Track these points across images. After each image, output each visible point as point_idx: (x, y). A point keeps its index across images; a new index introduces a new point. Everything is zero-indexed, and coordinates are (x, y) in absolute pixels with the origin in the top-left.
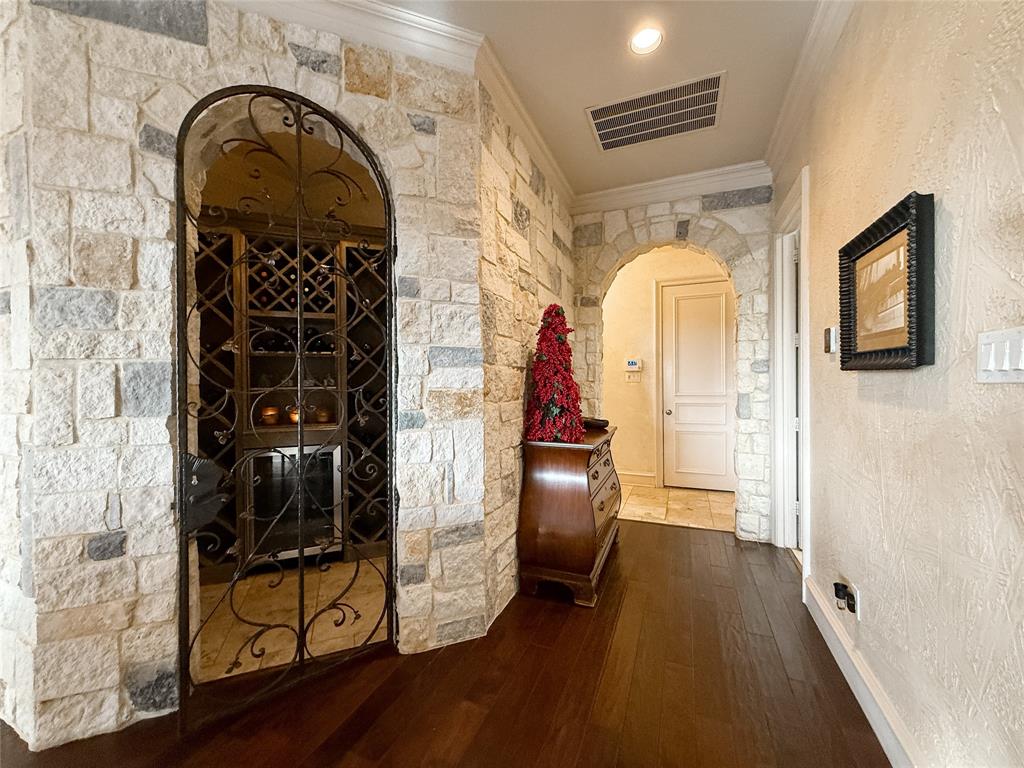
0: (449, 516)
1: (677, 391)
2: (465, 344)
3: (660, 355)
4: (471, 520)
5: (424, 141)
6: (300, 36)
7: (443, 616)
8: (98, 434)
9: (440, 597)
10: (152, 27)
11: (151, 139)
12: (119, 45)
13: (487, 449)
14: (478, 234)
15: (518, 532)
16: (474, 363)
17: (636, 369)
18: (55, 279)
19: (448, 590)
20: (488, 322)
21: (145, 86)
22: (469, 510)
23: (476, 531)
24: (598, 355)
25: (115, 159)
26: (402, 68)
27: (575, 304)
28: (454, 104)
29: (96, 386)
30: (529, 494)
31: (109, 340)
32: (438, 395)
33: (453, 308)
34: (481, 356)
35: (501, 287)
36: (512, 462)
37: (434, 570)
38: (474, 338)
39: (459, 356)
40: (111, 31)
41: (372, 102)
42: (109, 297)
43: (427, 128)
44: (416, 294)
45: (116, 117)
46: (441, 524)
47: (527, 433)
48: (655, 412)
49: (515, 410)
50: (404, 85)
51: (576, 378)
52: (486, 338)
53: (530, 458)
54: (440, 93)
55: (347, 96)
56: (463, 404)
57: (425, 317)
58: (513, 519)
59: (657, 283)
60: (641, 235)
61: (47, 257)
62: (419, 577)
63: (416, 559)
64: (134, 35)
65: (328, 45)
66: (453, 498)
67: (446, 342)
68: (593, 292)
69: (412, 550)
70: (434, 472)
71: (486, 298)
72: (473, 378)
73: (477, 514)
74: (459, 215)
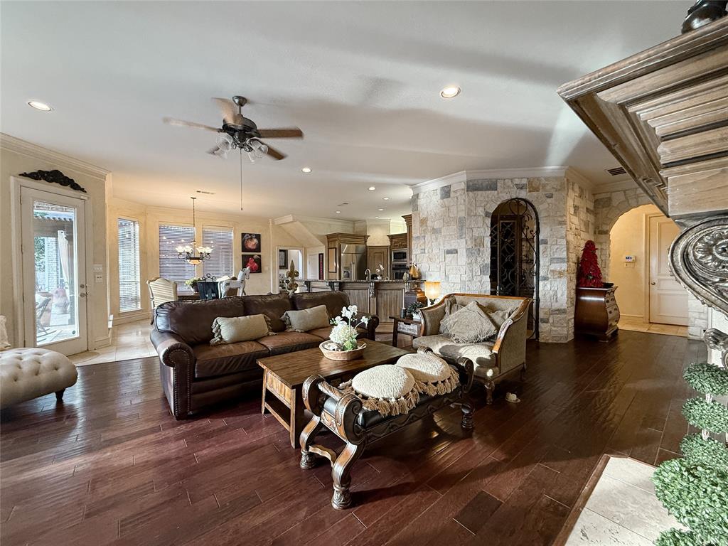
0: (556, 306)
1: (659, 272)
2: (561, 257)
3: (648, 254)
4: (563, 308)
5: (549, 200)
6: (517, 181)
7: (553, 334)
8: (477, 279)
9: (553, 328)
10: (487, 189)
11: (487, 214)
12: (481, 196)
13: (568, 288)
14: (566, 224)
15: (575, 318)
16: (564, 262)
17: (632, 261)
18: (470, 247)
19: (555, 327)
20: (568, 249)
21: (485, 203)
22: (562, 305)
23: (564, 311)
24: (608, 256)
25: (480, 219)
26: (544, 181)
27: (595, 233)
28: (559, 188)
29: (476, 268)
30: (579, 305)
31: (479, 259)
32: (553, 271)
33: (558, 246)
34: (566, 260)
35: (571, 237)
36: (573, 294)
37: (551, 321)
38: (564, 255)
39: (561, 260)
40: (480, 193)
41: (535, 194)
42: (479, 250)
43: (550, 196)
44: (547, 243)
45: (481, 211)
46: (553, 308)
47: (578, 285)
48: (644, 283)
49: (574, 276)
50: (544, 186)
51: (599, 266)
52: (567, 255)
53: (579, 293)
54: (555, 186)
55: (529, 194)
56: (561, 274)
57: (549, 250)
58: (573, 312)
59: (646, 216)
60: (632, 202)
61: (469, 242)
62: (547, 321)
63: (546, 317)
64: (484, 192)
65: (524, 181)
66: (557, 301)
67: (555, 256)
68: (605, 228)
69: (545, 314)
70: (551, 293)
71: (568, 242)
72: (564, 266)
73: (565, 306)
74: (560, 219)
